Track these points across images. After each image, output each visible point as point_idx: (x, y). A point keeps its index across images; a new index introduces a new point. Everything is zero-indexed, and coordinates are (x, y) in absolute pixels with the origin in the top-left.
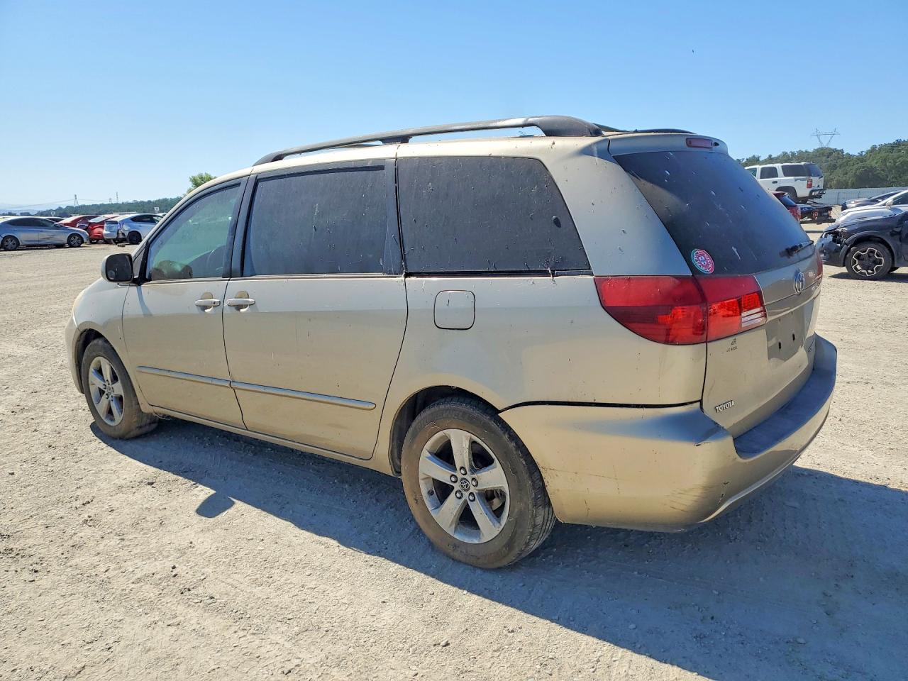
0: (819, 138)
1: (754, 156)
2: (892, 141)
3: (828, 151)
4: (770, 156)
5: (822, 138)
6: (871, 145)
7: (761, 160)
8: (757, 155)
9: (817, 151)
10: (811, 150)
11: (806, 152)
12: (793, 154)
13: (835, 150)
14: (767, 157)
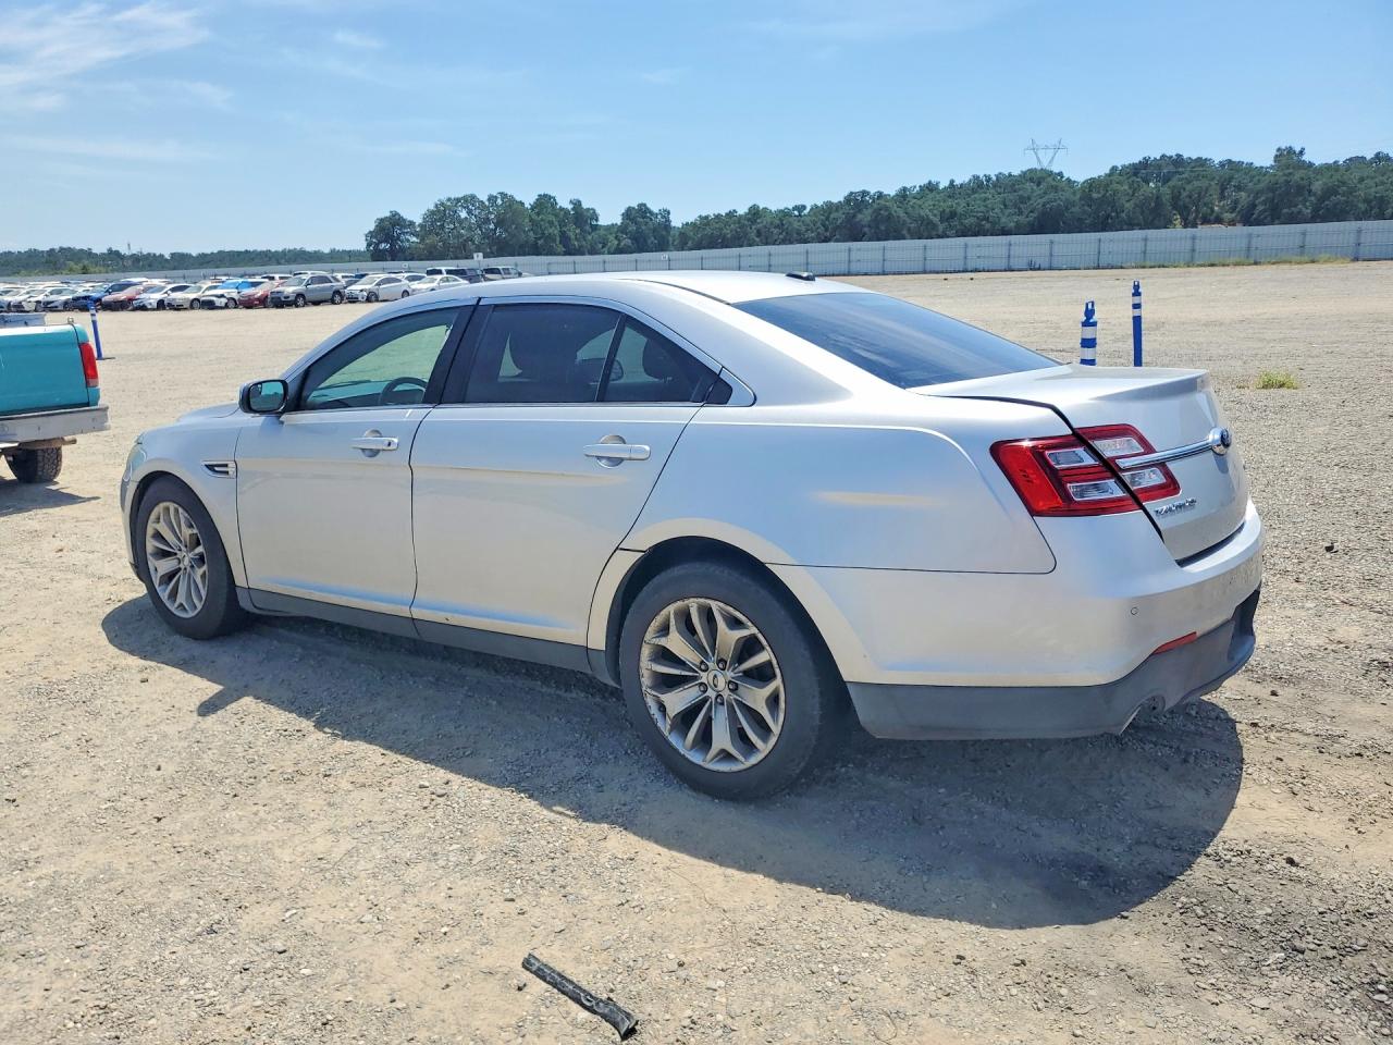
0: (1036, 153)
1: (930, 183)
2: (1136, 159)
3: (1039, 175)
4: (952, 182)
5: (1041, 153)
6: (1110, 167)
7: (941, 187)
8: (934, 180)
9: (1024, 174)
10: (1016, 172)
11: (1010, 175)
12: (988, 179)
13: (1050, 173)
14: (947, 184)
